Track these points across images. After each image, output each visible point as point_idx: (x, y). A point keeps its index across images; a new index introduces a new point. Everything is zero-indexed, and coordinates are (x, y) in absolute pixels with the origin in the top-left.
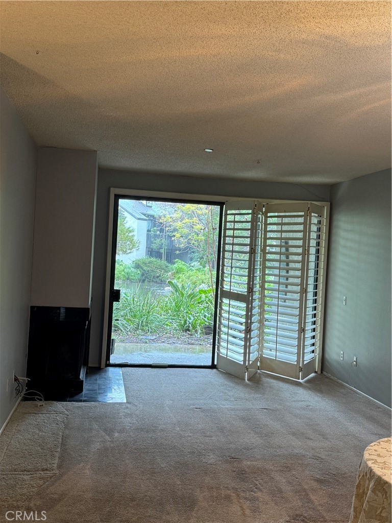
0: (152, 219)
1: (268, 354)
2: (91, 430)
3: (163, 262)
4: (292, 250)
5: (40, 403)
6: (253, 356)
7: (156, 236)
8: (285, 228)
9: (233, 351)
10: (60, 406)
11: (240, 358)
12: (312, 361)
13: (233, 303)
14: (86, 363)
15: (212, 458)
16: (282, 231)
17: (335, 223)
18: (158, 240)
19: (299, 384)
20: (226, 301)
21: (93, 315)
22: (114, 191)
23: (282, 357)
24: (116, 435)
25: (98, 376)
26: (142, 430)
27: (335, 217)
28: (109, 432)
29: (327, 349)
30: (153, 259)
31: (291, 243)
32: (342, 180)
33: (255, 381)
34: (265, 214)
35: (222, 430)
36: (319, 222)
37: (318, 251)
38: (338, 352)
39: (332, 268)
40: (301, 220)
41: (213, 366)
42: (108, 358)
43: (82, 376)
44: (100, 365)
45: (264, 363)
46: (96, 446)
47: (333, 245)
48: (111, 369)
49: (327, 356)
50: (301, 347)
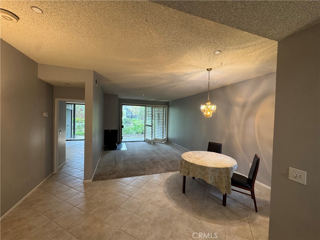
0: (127, 109)
1: (156, 138)
2: (120, 156)
3: (130, 119)
4: (160, 116)
5: (108, 151)
6: (153, 138)
7: (128, 113)
8: (159, 111)
9: (149, 138)
10: (112, 151)
11: (150, 139)
12: (165, 139)
13: (149, 127)
14: (117, 142)
15: (148, 160)
16: (158, 112)
17: (169, 110)
18: (129, 114)
19: (163, 143)
20: (147, 127)
21: (118, 131)
22: (121, 104)
23: (159, 138)
24: (126, 157)
25: (120, 145)
26: (132, 155)
27: (169, 108)
28: (125, 156)
29: (168, 136)
30: (128, 118)
31: (160, 114)
32: (170, 101)
33: (154, 143)
34: (155, 108)
35: (149, 154)
36: (166, 110)
37: (166, 116)
38: (170, 136)
39: (169, 119)
40: (162, 109)
41: (145, 141)
42: (121, 141)
43: (116, 145)
44: (120, 142)
45: (156, 139)
46: (122, 159)
47: (169, 114)
48: (122, 143)
49: (168, 137)
50: (163, 136)
